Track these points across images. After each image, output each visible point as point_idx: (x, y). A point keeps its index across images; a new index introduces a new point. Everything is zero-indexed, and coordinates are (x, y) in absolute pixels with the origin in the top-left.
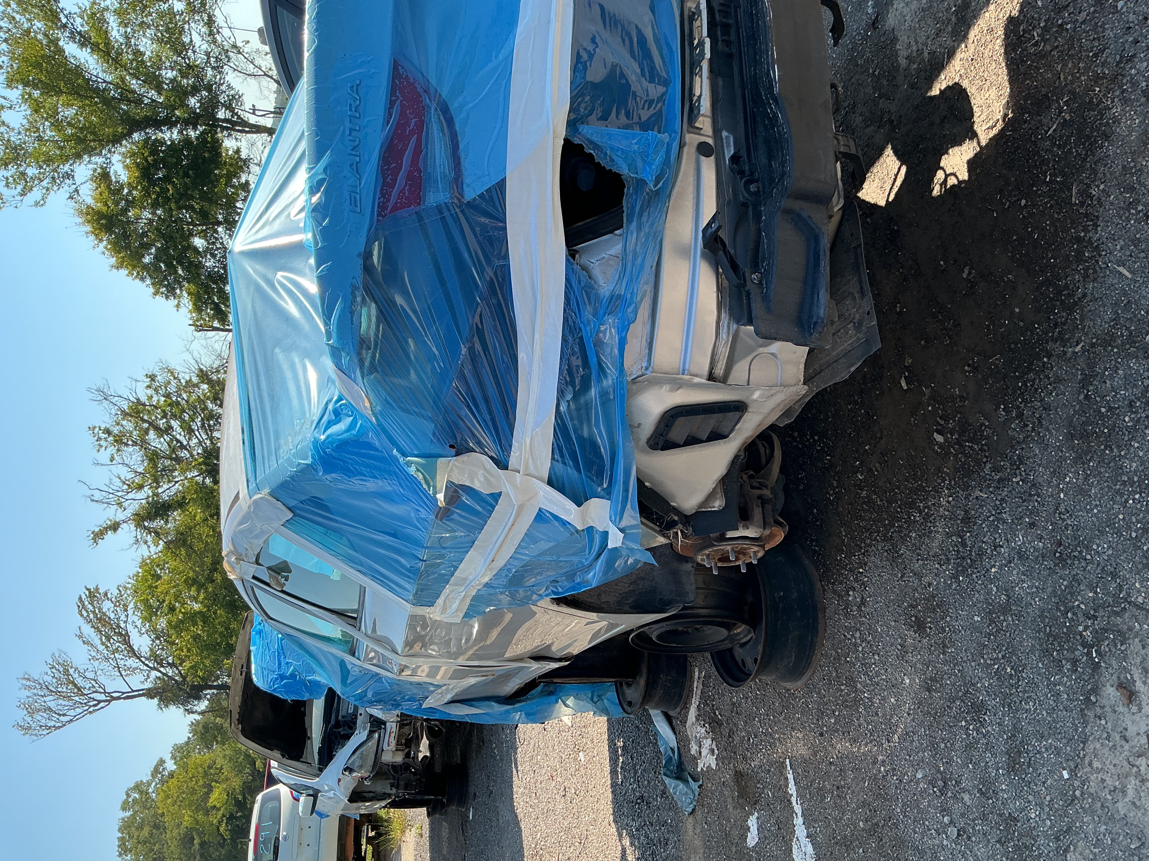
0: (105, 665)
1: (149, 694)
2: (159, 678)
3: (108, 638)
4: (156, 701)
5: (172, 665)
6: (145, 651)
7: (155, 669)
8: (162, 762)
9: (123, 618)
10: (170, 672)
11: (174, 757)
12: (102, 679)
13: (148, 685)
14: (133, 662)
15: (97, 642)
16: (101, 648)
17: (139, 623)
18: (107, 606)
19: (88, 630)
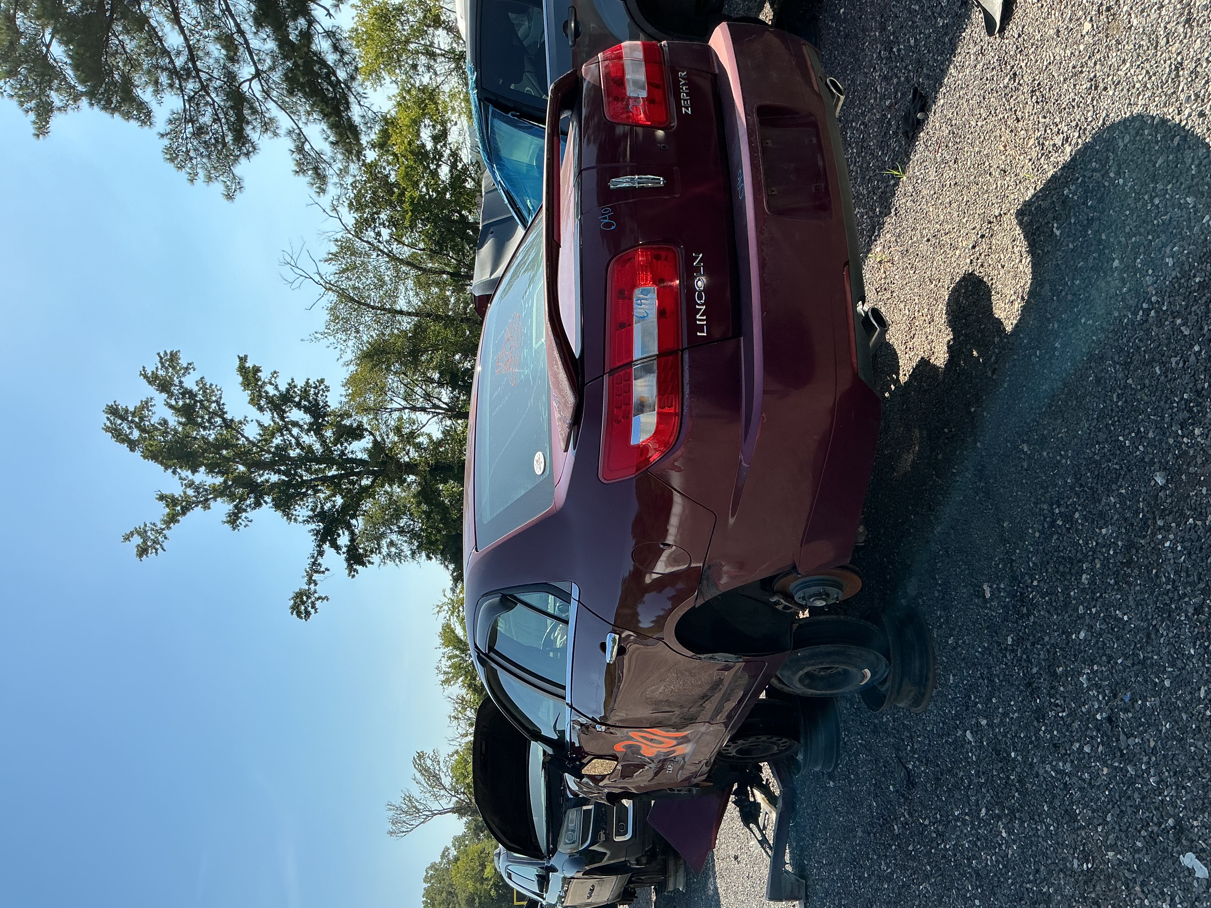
0: (428, 795)
1: (453, 811)
2: (457, 802)
3: (429, 780)
4: (456, 815)
5: (464, 793)
6: (447, 785)
7: (455, 796)
8: (447, 849)
9: (437, 768)
10: (462, 797)
11: (454, 845)
12: (429, 803)
13: (451, 805)
14: (443, 792)
15: (423, 782)
16: (425, 785)
17: (445, 770)
18: (429, 762)
19: (418, 775)
